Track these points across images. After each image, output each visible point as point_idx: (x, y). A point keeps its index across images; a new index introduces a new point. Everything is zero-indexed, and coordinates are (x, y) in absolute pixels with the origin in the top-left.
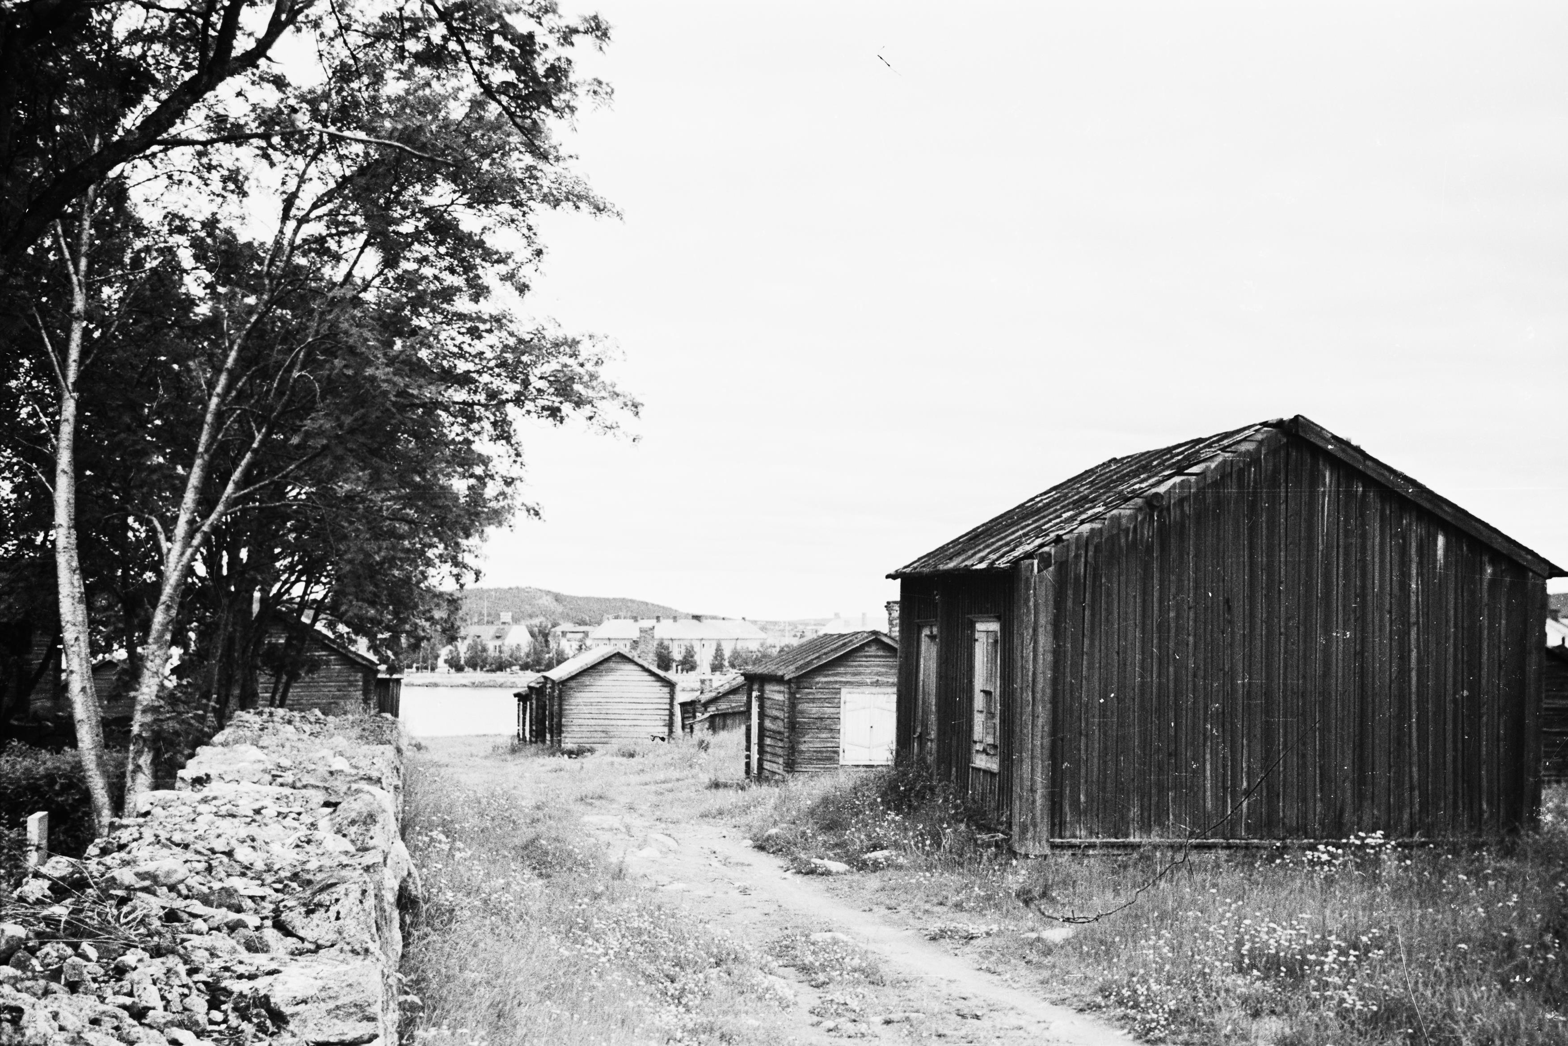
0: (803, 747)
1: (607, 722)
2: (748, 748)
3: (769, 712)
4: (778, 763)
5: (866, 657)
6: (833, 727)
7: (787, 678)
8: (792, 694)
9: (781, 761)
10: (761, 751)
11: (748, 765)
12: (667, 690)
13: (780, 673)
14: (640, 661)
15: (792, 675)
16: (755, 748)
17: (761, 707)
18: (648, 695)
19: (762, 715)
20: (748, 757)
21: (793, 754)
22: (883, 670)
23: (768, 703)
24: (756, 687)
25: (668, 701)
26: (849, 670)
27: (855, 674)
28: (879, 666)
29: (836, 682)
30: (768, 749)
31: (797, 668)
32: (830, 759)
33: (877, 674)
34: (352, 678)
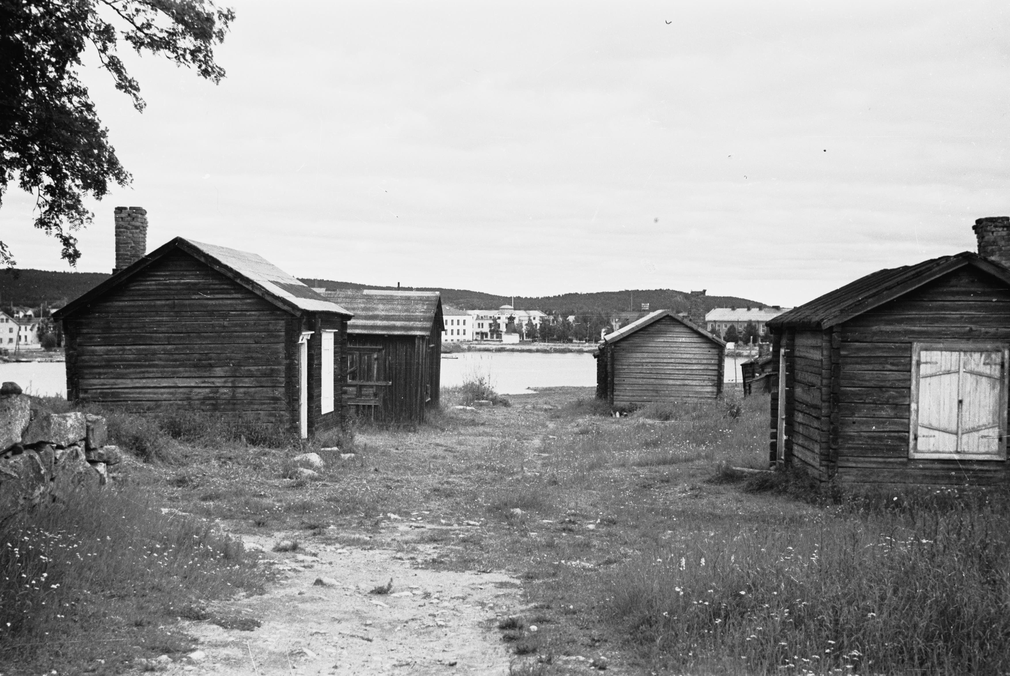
0: (851, 431)
1: (657, 382)
2: (774, 425)
3: (800, 376)
4: (813, 452)
5: (953, 294)
6: (900, 401)
7: (826, 325)
8: (834, 350)
9: (817, 449)
10: (790, 431)
11: (773, 446)
12: (714, 351)
13: (816, 319)
14: (690, 324)
15: (833, 322)
16: (782, 425)
17: (790, 368)
18: (697, 356)
19: (791, 381)
20: (774, 436)
21: (835, 441)
22: (982, 314)
23: (800, 364)
24: (784, 342)
25: (716, 362)
26: (925, 314)
27: (933, 321)
28: (971, 308)
29: (907, 333)
30: (801, 429)
31: (842, 311)
32: (894, 449)
33: (971, 320)
34: (271, 327)
